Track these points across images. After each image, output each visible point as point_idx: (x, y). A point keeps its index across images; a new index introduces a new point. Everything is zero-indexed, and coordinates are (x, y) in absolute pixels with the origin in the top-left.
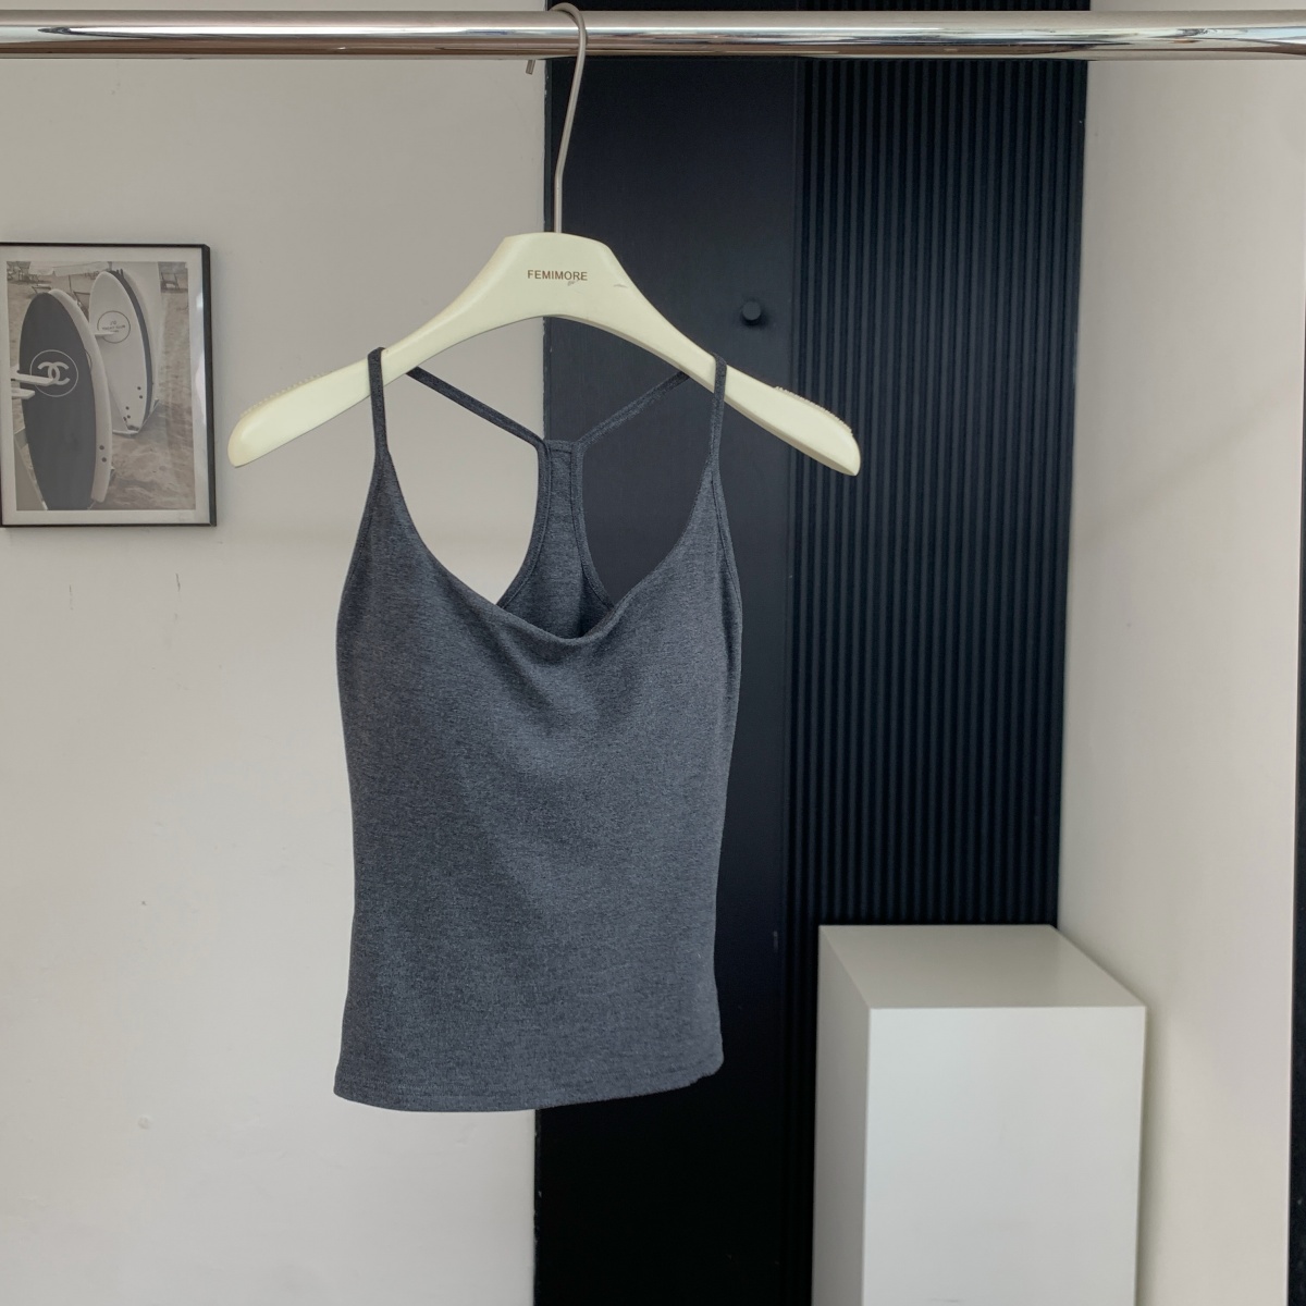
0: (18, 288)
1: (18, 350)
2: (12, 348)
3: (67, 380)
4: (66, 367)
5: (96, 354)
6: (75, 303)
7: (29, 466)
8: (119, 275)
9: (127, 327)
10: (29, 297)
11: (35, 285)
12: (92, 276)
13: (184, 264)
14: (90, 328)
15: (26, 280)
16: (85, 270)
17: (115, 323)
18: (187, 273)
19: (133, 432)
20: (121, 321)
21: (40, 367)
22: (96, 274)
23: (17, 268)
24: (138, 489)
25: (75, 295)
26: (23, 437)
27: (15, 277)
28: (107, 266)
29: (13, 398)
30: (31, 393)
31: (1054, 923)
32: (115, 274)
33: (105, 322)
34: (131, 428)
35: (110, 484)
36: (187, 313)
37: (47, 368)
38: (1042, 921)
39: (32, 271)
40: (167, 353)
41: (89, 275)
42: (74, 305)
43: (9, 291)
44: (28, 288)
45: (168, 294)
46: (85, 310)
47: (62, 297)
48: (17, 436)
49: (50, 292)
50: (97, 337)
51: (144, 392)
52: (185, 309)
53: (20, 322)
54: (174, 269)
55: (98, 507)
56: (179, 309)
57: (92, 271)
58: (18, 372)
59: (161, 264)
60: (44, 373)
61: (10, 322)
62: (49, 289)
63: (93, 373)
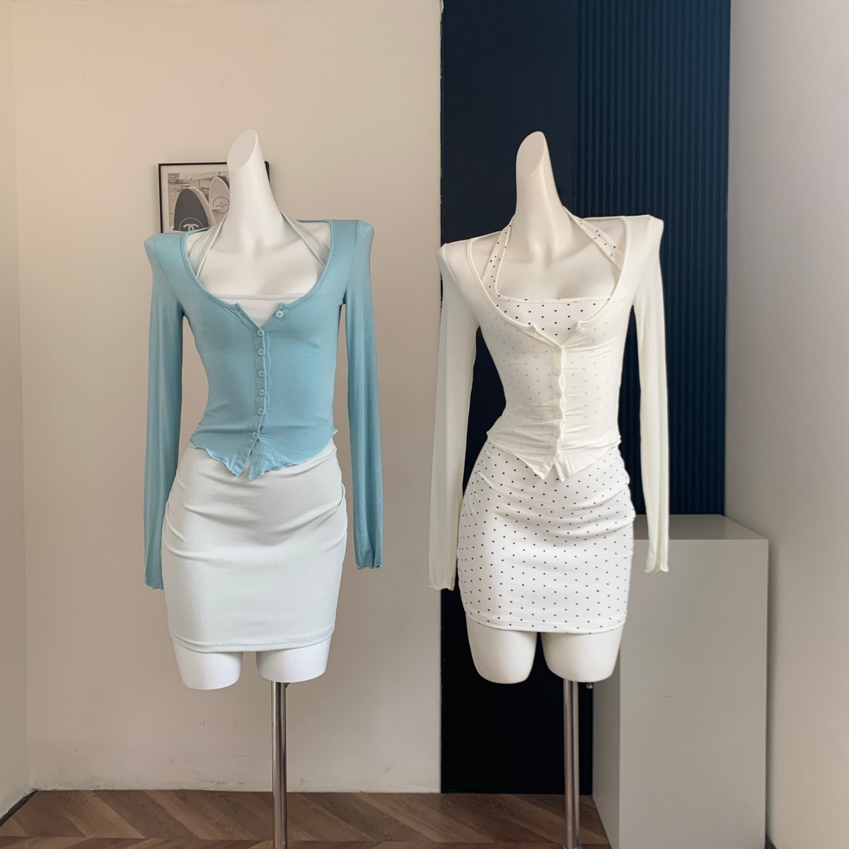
1: (173, 218)
2: (170, 217)
4: (198, 226)
5: (212, 219)
6: (202, 193)
8: (224, 178)
9: (228, 205)
12: (210, 179)
14: (209, 206)
15: (178, 182)
16: (207, 176)
17: (221, 203)
20: (225, 202)
21: (184, 226)
22: (212, 178)
23: (173, 177)
25: (202, 189)
28: (218, 174)
31: (723, 513)
32: (220, 177)
33: (217, 202)
37: (187, 227)
38: (715, 512)
39: (181, 178)
41: (209, 179)
42: (201, 195)
43: (169, 189)
44: (178, 187)
46: (207, 197)
47: (194, 190)
49: (189, 188)
50: (213, 211)
53: (174, 204)
57: (210, 177)
58: (173, 229)
60: (186, 230)
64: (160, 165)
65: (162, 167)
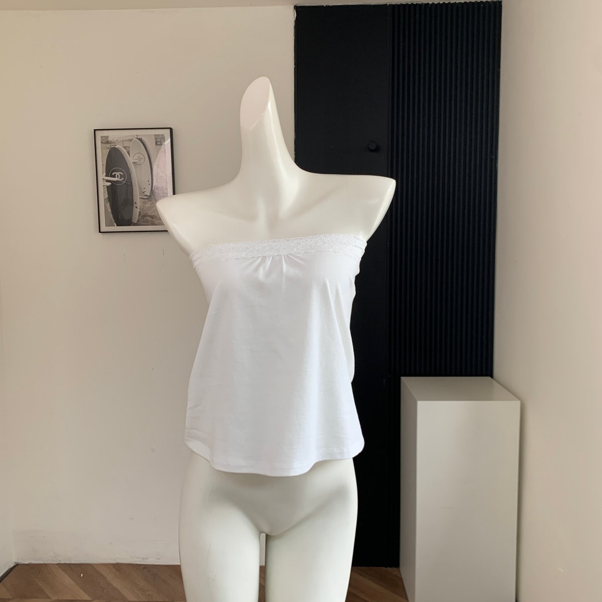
0: (105, 145)
1: (105, 169)
2: (103, 167)
3: (123, 179)
4: (122, 174)
5: (133, 169)
6: (125, 150)
7: (110, 210)
8: (140, 140)
10: (108, 149)
11: (110, 144)
14: (130, 160)
15: (107, 142)
16: (128, 138)
17: (139, 157)
18: (164, 137)
19: (146, 197)
21: (113, 174)
23: (104, 138)
24: (148, 218)
25: (125, 147)
27: (104, 141)
28: (136, 137)
29: (104, 186)
30: (109, 184)
31: (492, 376)
33: (136, 157)
35: (139, 216)
36: (165, 153)
37: (115, 174)
38: (486, 375)
40: (158, 168)
43: (101, 147)
44: (108, 146)
46: (128, 153)
48: (105, 199)
50: (133, 163)
51: (150, 183)
53: (105, 159)
54: (160, 137)
55: (135, 225)
57: (131, 138)
58: (105, 176)
60: (114, 176)
61: (102, 158)
62: (116, 145)
63: (131, 175)
64: (95, 130)
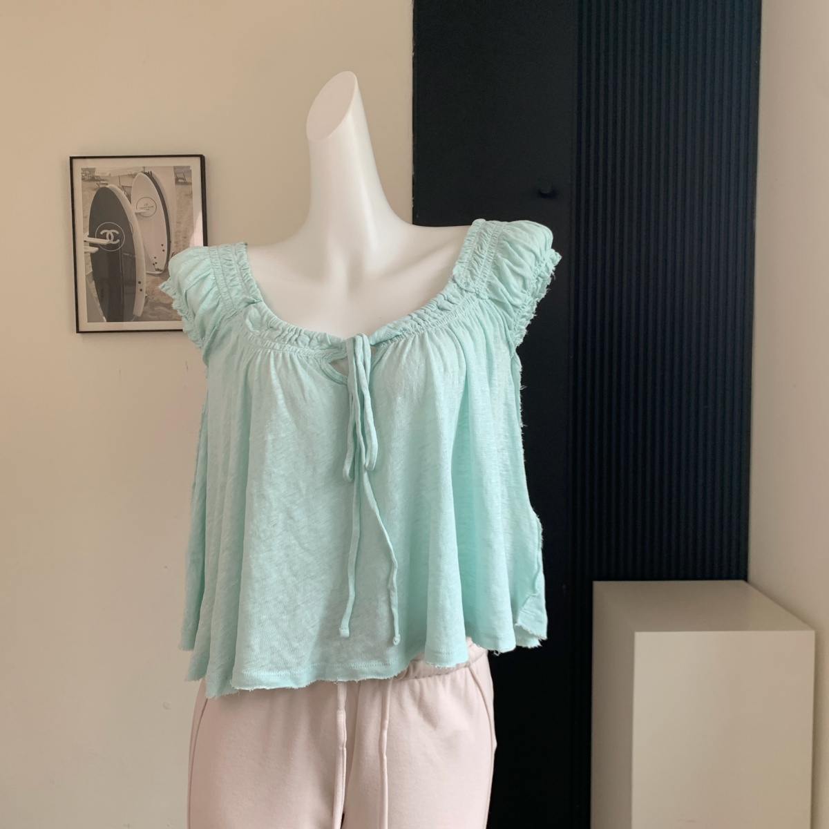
0: (88, 184)
1: (88, 223)
2: (84, 221)
3: (118, 241)
4: (117, 233)
5: (136, 225)
6: (123, 192)
7: (95, 295)
8: (150, 175)
9: (155, 206)
10: (95, 190)
11: (98, 183)
12: (133, 176)
13: (189, 167)
14: (131, 209)
15: (93, 179)
17: (147, 204)
18: (191, 171)
19: (158, 272)
20: (151, 203)
21: (102, 233)
22: (135, 175)
23: (87, 172)
24: (162, 308)
25: (123, 188)
26: (91, 277)
27: (87, 178)
28: (142, 170)
29: (85, 253)
30: (95, 250)
31: (745, 579)
32: (145, 173)
33: (141, 204)
34: (158, 270)
35: (145, 306)
36: (192, 197)
37: (106, 233)
38: (737, 578)
39: (97, 174)
40: (178, 223)
41: (130, 175)
42: (122, 195)
43: (82, 187)
44: (95, 185)
45: (180, 186)
46: (129, 197)
47: (114, 189)
48: (87, 276)
49: (107, 186)
50: (136, 214)
51: (165, 248)
52: (190, 195)
53: (89, 205)
54: (183, 170)
55: (138, 319)
56: (186, 195)
57: (133, 173)
58: (88, 236)
59: (175, 168)
60: (104, 237)
61: (83, 205)
62: (107, 184)
63: (133, 236)
64: (72, 158)
65: (74, 161)
